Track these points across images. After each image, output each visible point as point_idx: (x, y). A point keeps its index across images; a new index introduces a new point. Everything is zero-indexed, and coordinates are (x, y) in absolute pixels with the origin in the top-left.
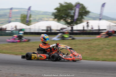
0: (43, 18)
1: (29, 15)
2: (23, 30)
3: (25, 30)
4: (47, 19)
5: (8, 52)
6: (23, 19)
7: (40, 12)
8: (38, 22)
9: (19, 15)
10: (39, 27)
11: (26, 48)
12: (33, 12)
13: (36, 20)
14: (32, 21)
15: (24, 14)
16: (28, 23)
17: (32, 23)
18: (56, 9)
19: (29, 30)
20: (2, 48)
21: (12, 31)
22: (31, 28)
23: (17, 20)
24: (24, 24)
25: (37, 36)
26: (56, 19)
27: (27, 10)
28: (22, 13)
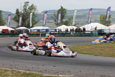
2: (102, 31)
3: (105, 30)
5: (87, 52)
9: (99, 16)
12: (113, 12)
14: (111, 22)
15: (103, 14)
17: (111, 24)
20: (82, 49)
23: (96, 20)
24: (104, 25)
27: (106, 11)
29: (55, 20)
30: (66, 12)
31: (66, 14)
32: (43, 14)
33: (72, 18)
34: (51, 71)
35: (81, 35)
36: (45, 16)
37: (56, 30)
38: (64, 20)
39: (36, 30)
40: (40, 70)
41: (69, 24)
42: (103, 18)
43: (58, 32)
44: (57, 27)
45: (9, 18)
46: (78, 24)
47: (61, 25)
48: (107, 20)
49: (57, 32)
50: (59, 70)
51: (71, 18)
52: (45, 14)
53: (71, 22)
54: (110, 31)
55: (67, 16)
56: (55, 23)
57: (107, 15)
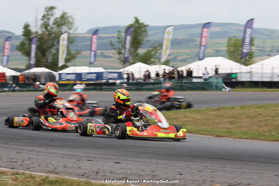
1: (247, 40)
2: (234, 76)
3: (239, 75)
5: (197, 128)
6: (232, 49)
7: (273, 31)
8: (270, 55)
9: (225, 41)
10: (273, 68)
11: (242, 119)
12: (260, 32)
14: (255, 54)
15: (235, 37)
16: (246, 59)
17: (255, 59)
19: (248, 75)
20: (184, 119)
21: (206, 80)
22: (253, 71)
23: (218, 51)
24: (237, 61)
25: (265, 91)
27: (243, 28)
28: (232, 35)
29: (120, 50)
30: (145, 31)
31: (146, 36)
32: (90, 35)
33: (161, 45)
34: (109, 175)
35: (181, 86)
36: (94, 40)
37: (120, 75)
38: (141, 51)
39: (74, 75)
40: (82, 172)
41: (153, 60)
42: (235, 46)
43: (125, 81)
44: (123, 68)
45: (7, 45)
46: (175, 59)
47: (134, 63)
48: (245, 51)
49: (122, 78)
50: (129, 172)
51: (157, 45)
52: (95, 37)
53: (158, 54)
54: (251, 77)
55: (148, 41)
56: (120, 59)
57: (244, 37)
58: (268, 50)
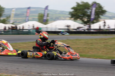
0: (60, 17)
1: (46, 14)
2: (40, 29)
4: (63, 18)
7: (56, 11)
8: (55, 21)
10: (56, 26)
13: (53, 19)
16: (45, 22)
17: (49, 22)
18: (72, 8)
19: (46, 28)
21: (29, 30)
22: (48, 27)
23: (34, 19)
26: (73, 19)
28: (40, 12)
30: (3, 10)
33: (10, 16)
38: (2, 18)
41: (6, 22)
46: (16, 22)
48: (45, 19)
55: (5, 14)
57: (44, 13)
58: (54, 18)
